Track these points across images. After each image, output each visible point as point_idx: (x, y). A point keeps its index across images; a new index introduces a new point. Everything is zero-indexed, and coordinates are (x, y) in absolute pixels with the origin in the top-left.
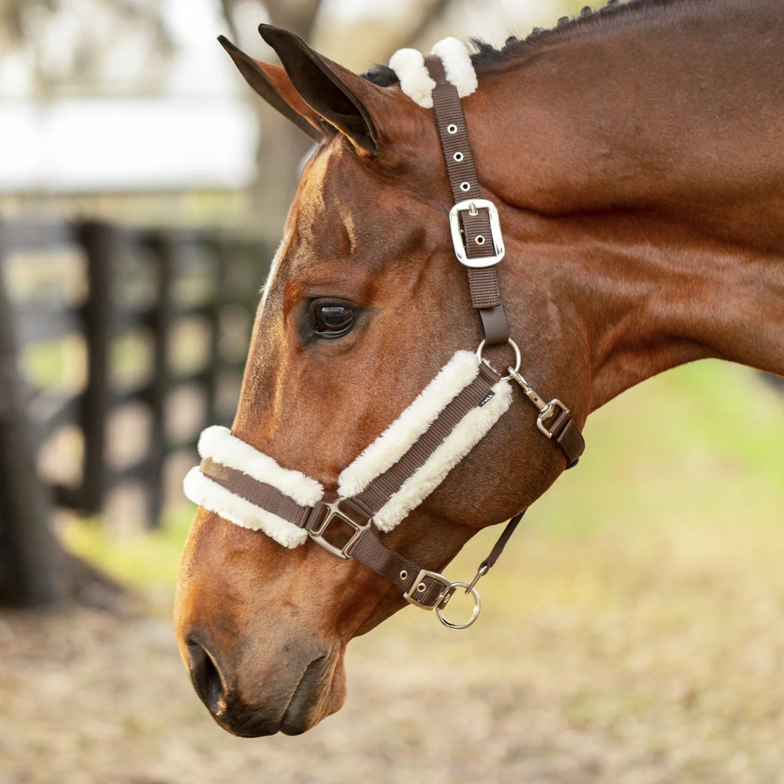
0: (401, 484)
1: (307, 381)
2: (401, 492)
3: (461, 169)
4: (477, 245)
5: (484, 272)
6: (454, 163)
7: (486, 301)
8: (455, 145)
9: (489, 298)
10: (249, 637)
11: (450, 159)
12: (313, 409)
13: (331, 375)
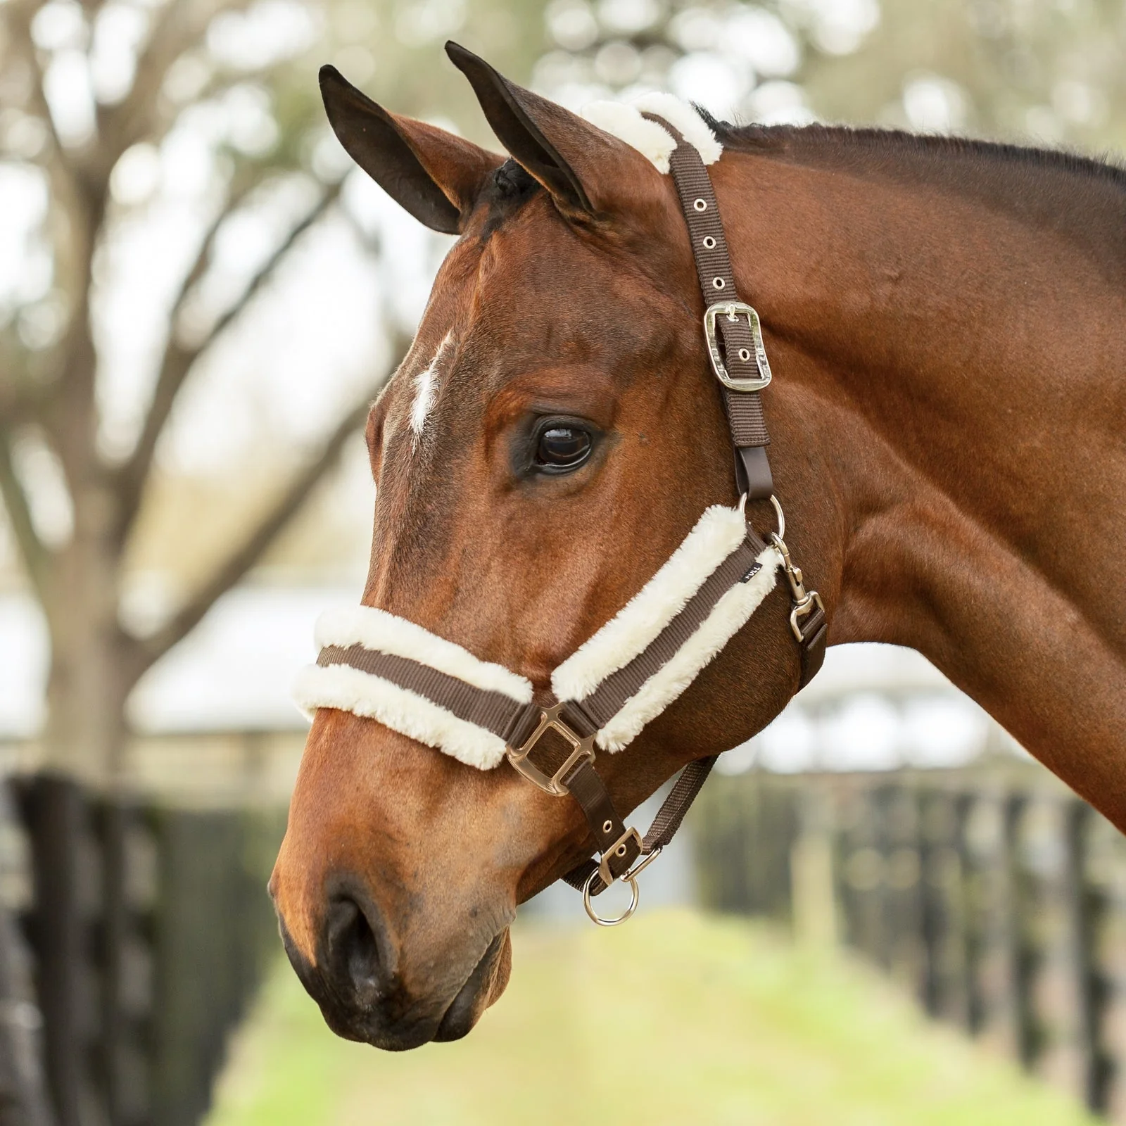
0: (640, 685)
1: (511, 535)
2: (638, 696)
3: (714, 259)
4: (740, 360)
5: (747, 399)
6: (704, 250)
7: (753, 437)
8: (705, 226)
9: (756, 433)
10: (418, 895)
11: (699, 245)
12: (515, 572)
13: (550, 525)
